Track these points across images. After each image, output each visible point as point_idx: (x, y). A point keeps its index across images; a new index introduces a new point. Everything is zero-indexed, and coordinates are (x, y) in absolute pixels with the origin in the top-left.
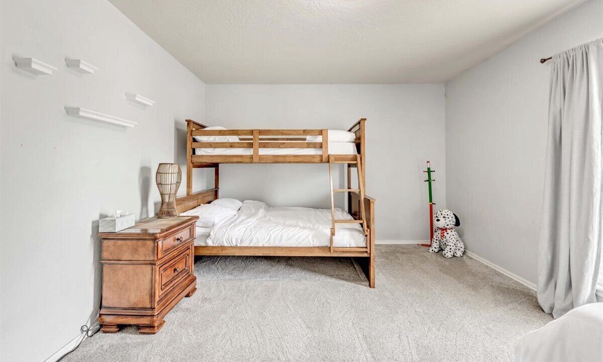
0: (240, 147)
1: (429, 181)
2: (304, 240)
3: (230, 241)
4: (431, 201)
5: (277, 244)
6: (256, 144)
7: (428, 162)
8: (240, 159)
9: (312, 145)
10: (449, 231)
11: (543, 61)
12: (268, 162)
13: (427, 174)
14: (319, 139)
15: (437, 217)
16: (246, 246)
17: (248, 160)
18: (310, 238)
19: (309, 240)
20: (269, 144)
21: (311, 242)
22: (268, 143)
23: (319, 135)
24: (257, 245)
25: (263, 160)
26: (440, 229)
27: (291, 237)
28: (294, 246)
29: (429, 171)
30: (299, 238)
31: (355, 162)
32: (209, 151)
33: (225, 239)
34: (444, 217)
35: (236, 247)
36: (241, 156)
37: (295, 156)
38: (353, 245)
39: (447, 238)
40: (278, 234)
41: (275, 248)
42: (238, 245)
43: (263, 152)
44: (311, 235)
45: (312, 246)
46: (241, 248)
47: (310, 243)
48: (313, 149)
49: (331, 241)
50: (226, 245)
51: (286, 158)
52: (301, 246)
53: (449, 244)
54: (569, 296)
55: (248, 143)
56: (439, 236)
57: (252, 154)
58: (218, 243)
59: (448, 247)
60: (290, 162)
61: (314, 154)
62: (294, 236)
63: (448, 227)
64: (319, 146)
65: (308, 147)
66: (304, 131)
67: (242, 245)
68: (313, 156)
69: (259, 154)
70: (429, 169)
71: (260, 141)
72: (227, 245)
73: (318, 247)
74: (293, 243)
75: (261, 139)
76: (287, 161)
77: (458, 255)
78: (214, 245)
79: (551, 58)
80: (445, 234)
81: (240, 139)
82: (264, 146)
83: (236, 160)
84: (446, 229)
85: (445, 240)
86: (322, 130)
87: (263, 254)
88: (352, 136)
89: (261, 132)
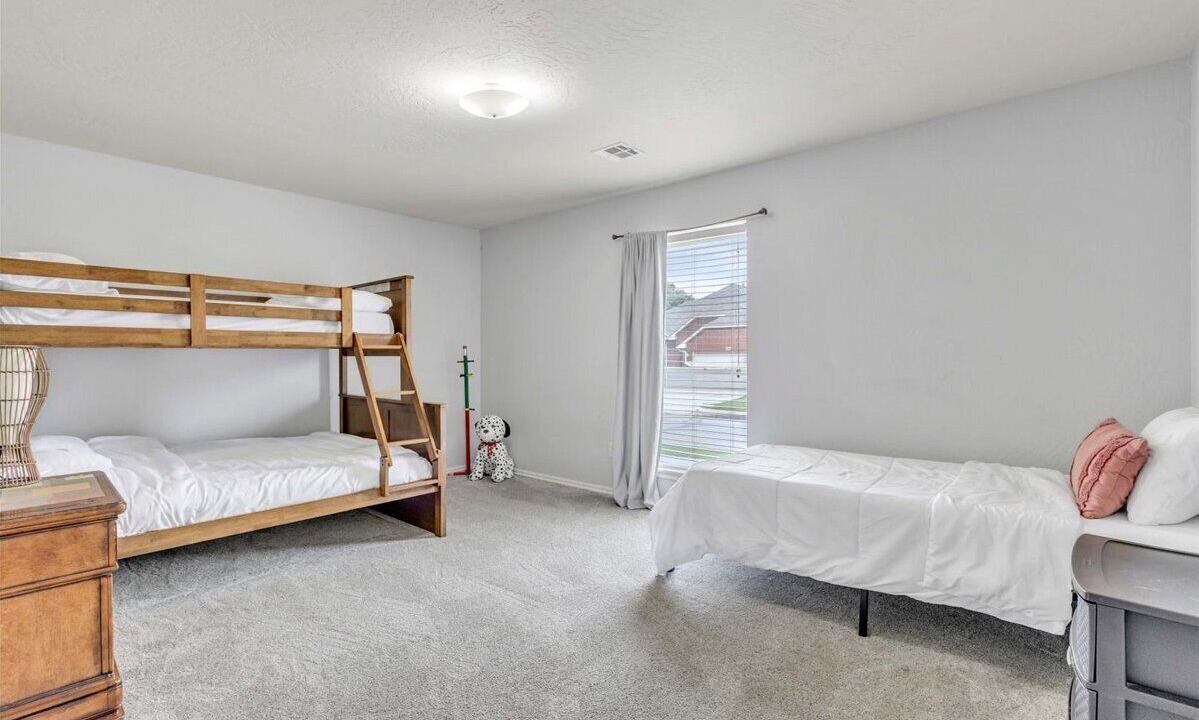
0: (155, 311)
1: (465, 375)
2: (334, 485)
3: (174, 518)
4: (467, 405)
5: (284, 501)
6: (197, 307)
7: (464, 347)
8: (153, 339)
9: (320, 316)
10: (498, 445)
11: (615, 237)
12: (229, 344)
13: (463, 364)
14: (334, 304)
15: (483, 427)
16: (213, 518)
17: (178, 341)
18: (345, 478)
19: (344, 484)
20: (229, 308)
21: (349, 487)
22: (227, 305)
23: (335, 297)
24: (239, 513)
25: (218, 341)
26: (486, 444)
27: (311, 484)
28: (317, 499)
29: (465, 361)
30: (324, 483)
31: (400, 347)
32: (51, 316)
33: (159, 515)
34: (493, 426)
35: (189, 527)
36: (158, 331)
37: (288, 334)
38: (415, 478)
39: (497, 455)
40: (280, 484)
41: (280, 510)
42: (193, 521)
43: (214, 323)
44: (345, 475)
45: (350, 492)
46: (201, 526)
47: (347, 488)
48: (321, 322)
49: (383, 477)
50: (162, 527)
51: (270, 338)
52: (331, 496)
53: (500, 462)
54: (639, 484)
55: (176, 302)
56: (486, 454)
57: (189, 327)
58: (139, 528)
59: (499, 467)
60: (277, 346)
61: (323, 331)
62: (314, 481)
63: (497, 440)
64: (334, 317)
65: (314, 319)
66: (307, 287)
67: (204, 519)
68: (324, 336)
69: (207, 328)
70: (465, 357)
71: (207, 301)
72: (167, 528)
73: (362, 492)
74: (314, 494)
75: (210, 296)
76: (272, 344)
77: (509, 476)
78: (129, 534)
79: (622, 236)
80: (494, 450)
81: (121, 290)
82: (218, 311)
83: (142, 339)
84: (495, 443)
85: (493, 458)
86: (341, 289)
87: (255, 526)
88: (386, 303)
89: (211, 281)
